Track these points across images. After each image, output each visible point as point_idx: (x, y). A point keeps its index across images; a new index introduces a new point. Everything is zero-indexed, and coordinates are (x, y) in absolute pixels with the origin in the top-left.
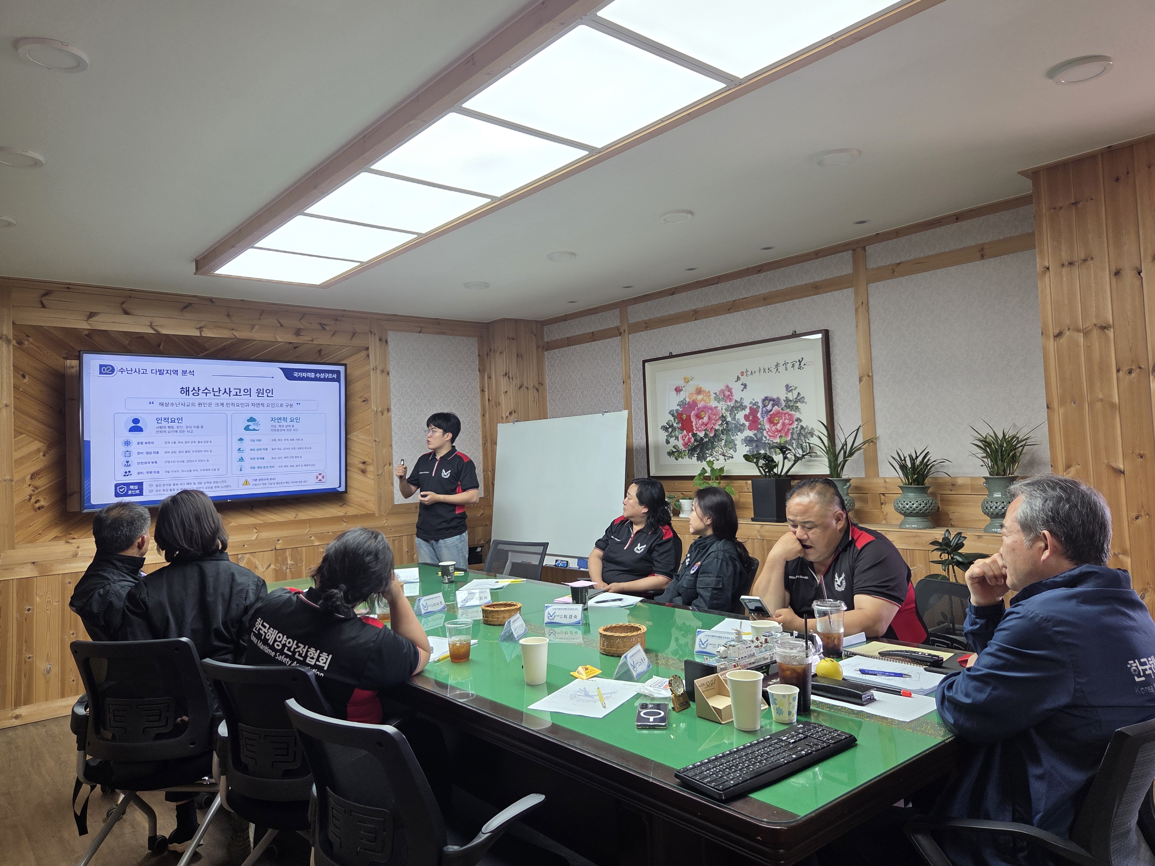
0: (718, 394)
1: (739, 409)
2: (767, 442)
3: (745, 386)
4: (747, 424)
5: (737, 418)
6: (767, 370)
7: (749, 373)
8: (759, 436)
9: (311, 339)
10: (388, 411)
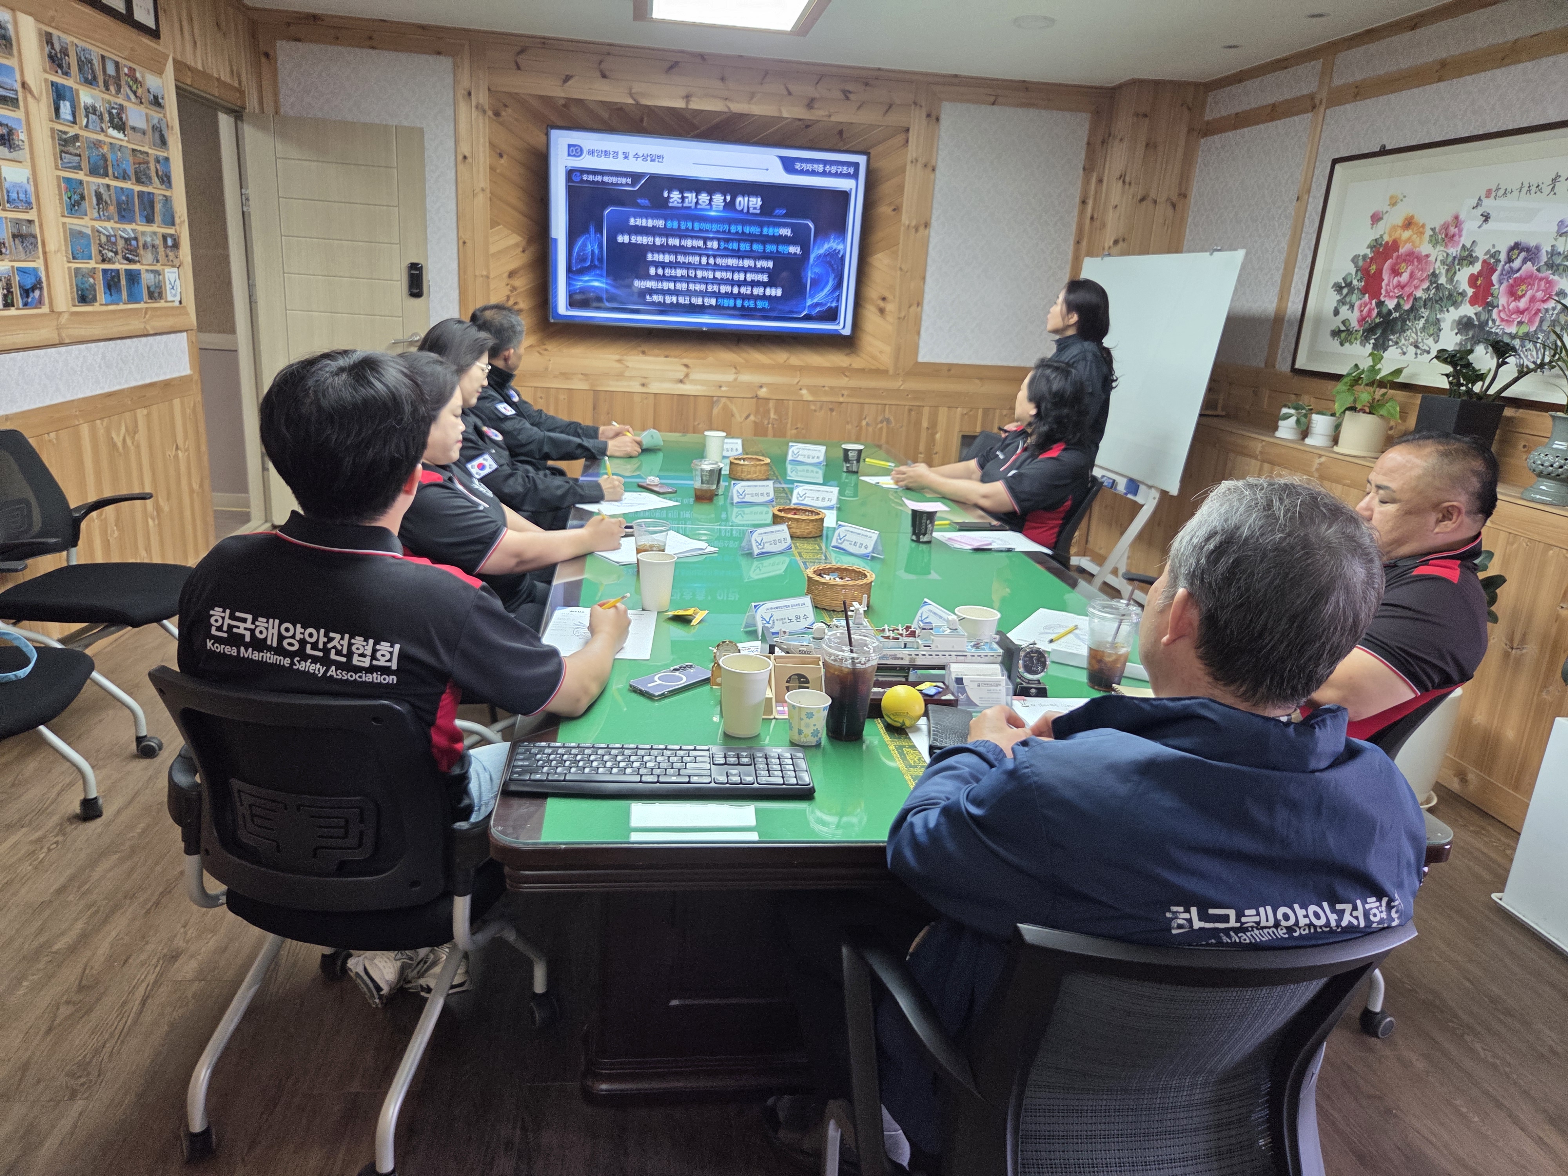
0: (1437, 230)
1: (1465, 262)
2: (1493, 330)
3: (1486, 218)
4: (1470, 292)
5: (1456, 279)
6: (1533, 189)
7: (1501, 192)
8: (1484, 317)
9: (827, 113)
10: (926, 226)
